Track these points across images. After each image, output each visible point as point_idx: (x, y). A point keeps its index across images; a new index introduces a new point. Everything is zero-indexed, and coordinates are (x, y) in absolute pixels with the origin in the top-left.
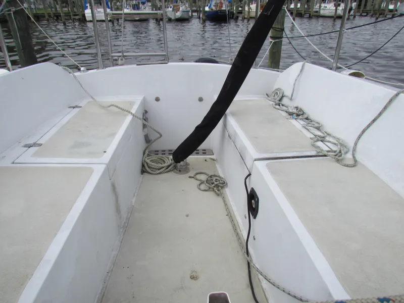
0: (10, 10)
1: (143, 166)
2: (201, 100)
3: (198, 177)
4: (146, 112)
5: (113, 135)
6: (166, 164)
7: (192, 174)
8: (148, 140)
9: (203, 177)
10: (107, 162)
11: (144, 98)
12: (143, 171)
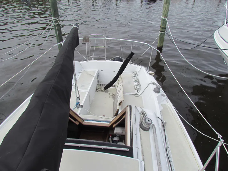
0: (55, 24)
1: (96, 89)
2: (114, 71)
3: (110, 94)
4: (98, 74)
5: (90, 83)
6: (103, 90)
7: (109, 93)
8: (98, 81)
9: (111, 94)
10: (88, 91)
11: (98, 70)
12: (96, 91)
